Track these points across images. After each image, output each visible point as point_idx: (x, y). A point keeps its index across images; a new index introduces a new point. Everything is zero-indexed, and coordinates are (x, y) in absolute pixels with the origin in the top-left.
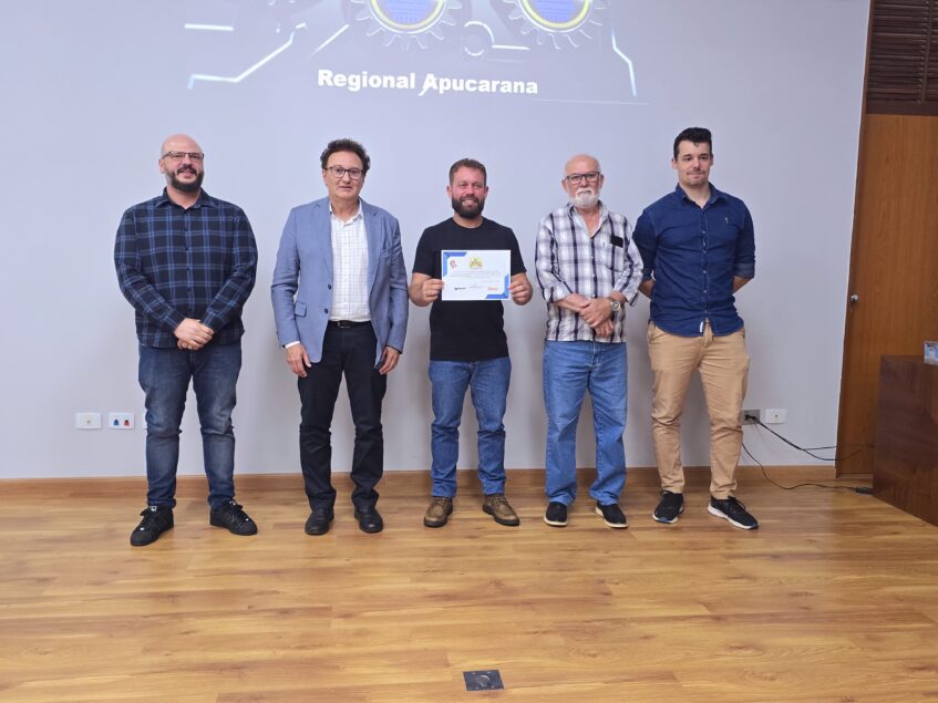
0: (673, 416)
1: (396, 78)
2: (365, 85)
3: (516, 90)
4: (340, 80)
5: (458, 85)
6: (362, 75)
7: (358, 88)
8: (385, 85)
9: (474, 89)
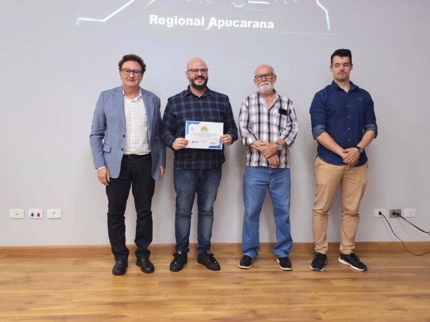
0: (326, 210)
1: (193, 20)
2: (176, 23)
3: (261, 27)
4: (162, 21)
5: (229, 24)
6: (174, 18)
7: (172, 25)
8: (187, 24)
9: (238, 25)
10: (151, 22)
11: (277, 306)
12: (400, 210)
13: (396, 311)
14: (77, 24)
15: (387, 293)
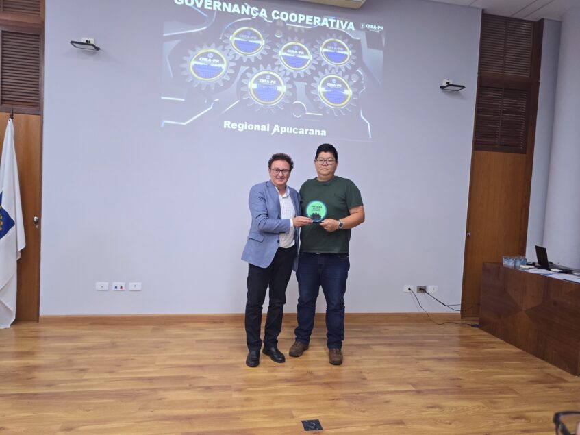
1: (260, 126)
2: (246, 128)
4: (234, 126)
5: (289, 130)
6: (245, 124)
7: (242, 130)
8: (255, 129)
9: (297, 132)
10: (225, 127)
12: (425, 287)
14: (162, 126)
15: (417, 357)
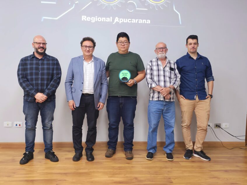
0: (189, 125)
2: (96, 20)
4: (88, 19)
5: (125, 21)
6: (95, 18)
7: (94, 21)
8: (103, 21)
9: (130, 22)
10: (83, 20)
11: (149, 175)
12: (220, 124)
13: (214, 179)
14: (42, 20)
15: (210, 169)
